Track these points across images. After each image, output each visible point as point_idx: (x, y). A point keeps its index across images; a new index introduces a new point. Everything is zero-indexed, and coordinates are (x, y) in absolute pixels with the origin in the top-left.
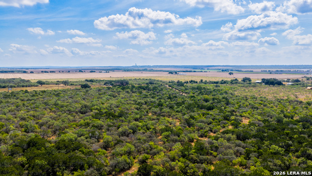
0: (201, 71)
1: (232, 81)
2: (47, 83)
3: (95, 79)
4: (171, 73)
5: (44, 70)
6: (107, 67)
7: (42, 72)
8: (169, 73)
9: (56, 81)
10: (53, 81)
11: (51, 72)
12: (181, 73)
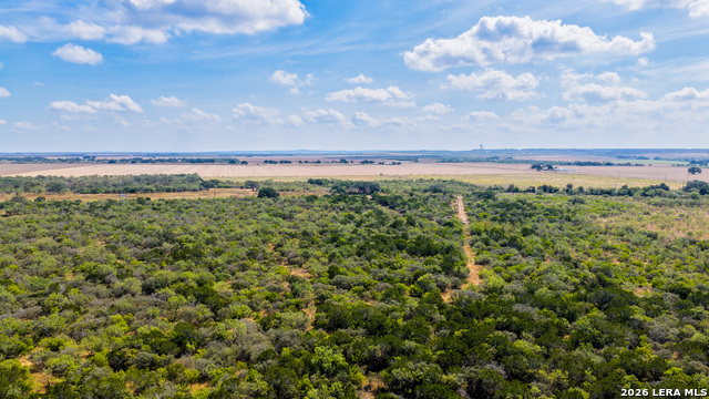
0: (629, 164)
1: (646, 190)
2: (228, 185)
3: (328, 179)
4: (537, 167)
5: (268, 158)
6: (415, 152)
7: (266, 162)
8: (533, 167)
9: (244, 180)
10: (241, 181)
11: (281, 162)
12: (561, 168)
